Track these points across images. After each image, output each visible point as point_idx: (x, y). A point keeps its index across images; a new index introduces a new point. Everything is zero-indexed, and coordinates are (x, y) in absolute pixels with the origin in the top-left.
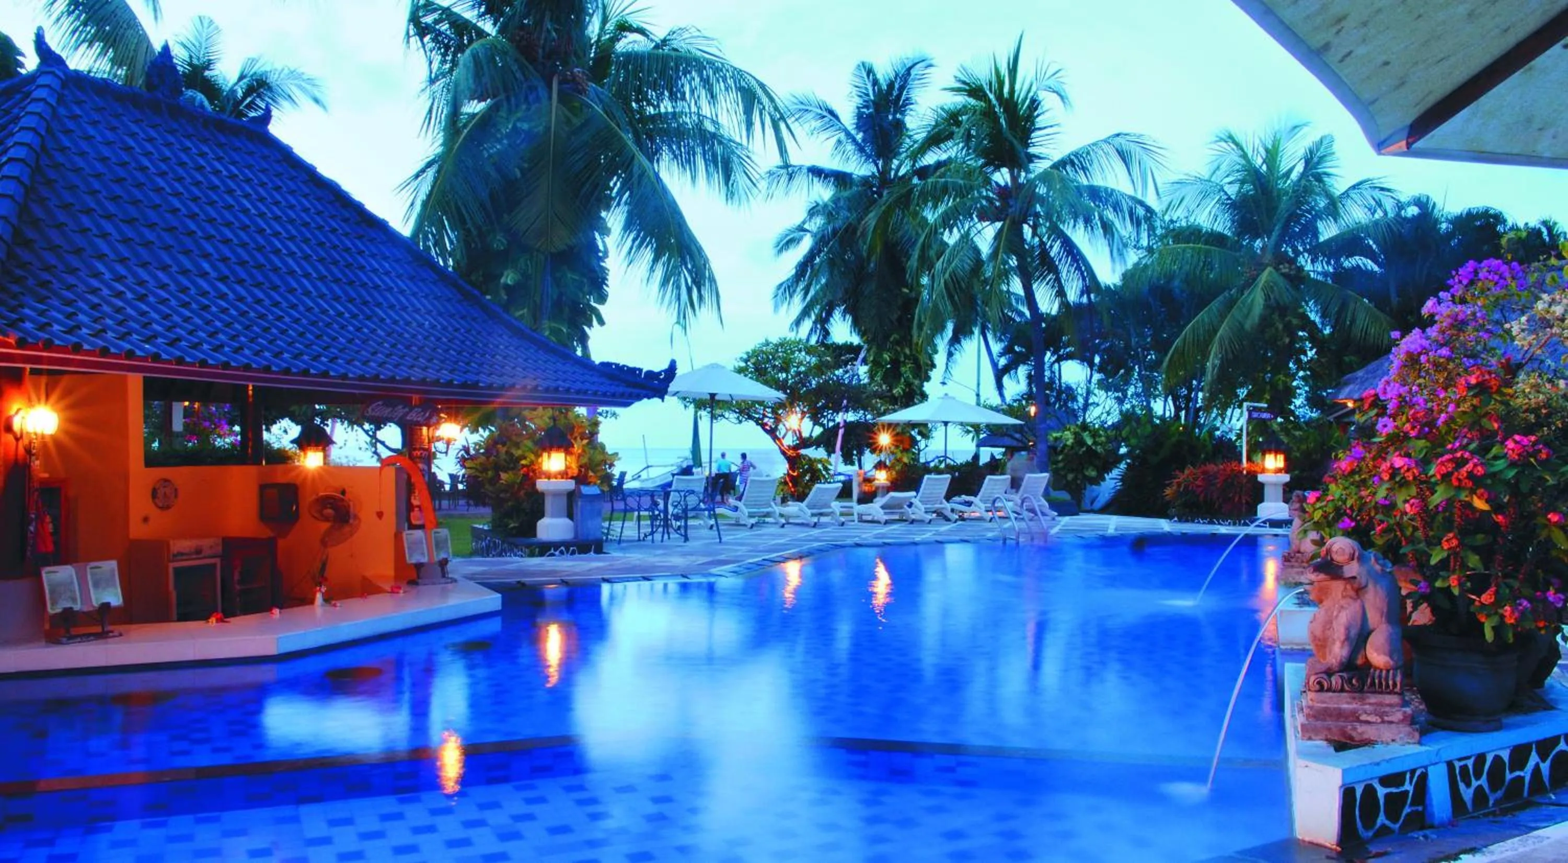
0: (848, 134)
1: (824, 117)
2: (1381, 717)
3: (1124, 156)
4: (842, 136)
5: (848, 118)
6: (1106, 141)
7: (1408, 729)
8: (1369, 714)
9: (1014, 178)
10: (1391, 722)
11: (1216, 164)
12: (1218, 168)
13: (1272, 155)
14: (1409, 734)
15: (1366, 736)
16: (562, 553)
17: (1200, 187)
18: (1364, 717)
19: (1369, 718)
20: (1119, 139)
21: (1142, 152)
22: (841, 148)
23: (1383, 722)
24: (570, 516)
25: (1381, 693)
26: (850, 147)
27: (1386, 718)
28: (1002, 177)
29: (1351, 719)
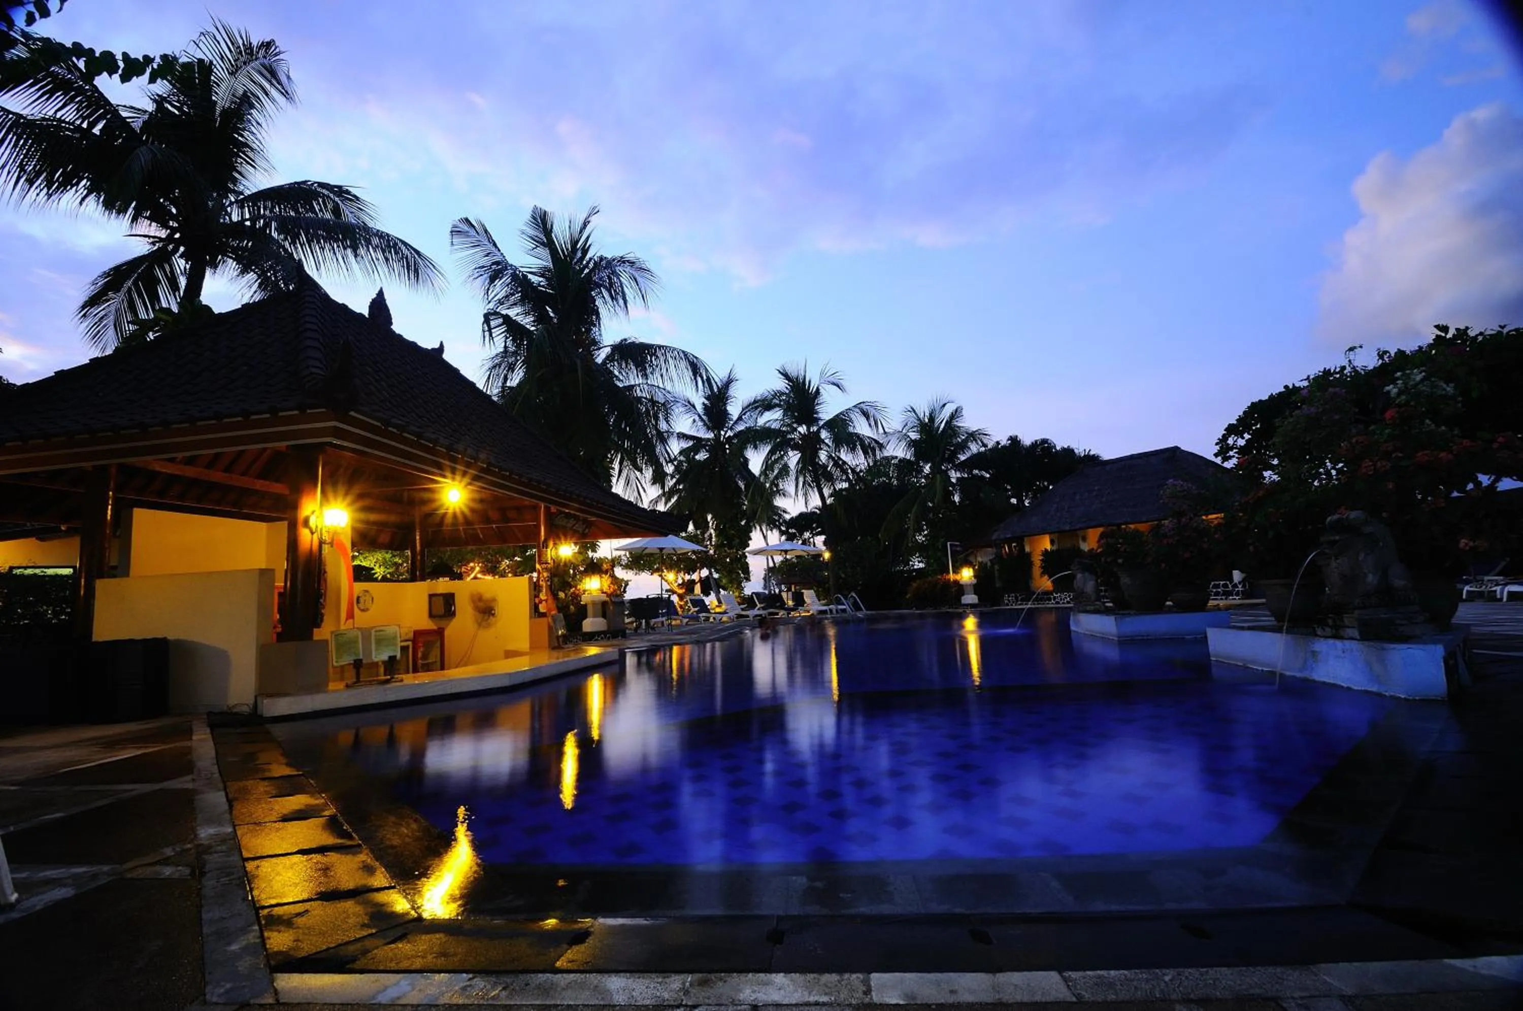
0: (699, 416)
1: (686, 406)
3: (866, 415)
4: (697, 418)
5: (700, 408)
6: (855, 406)
9: (808, 429)
11: (904, 423)
12: (906, 425)
13: (932, 419)
16: (602, 638)
17: (897, 435)
20: (862, 405)
21: (874, 411)
22: (695, 424)
24: (604, 616)
26: (700, 424)
28: (803, 429)
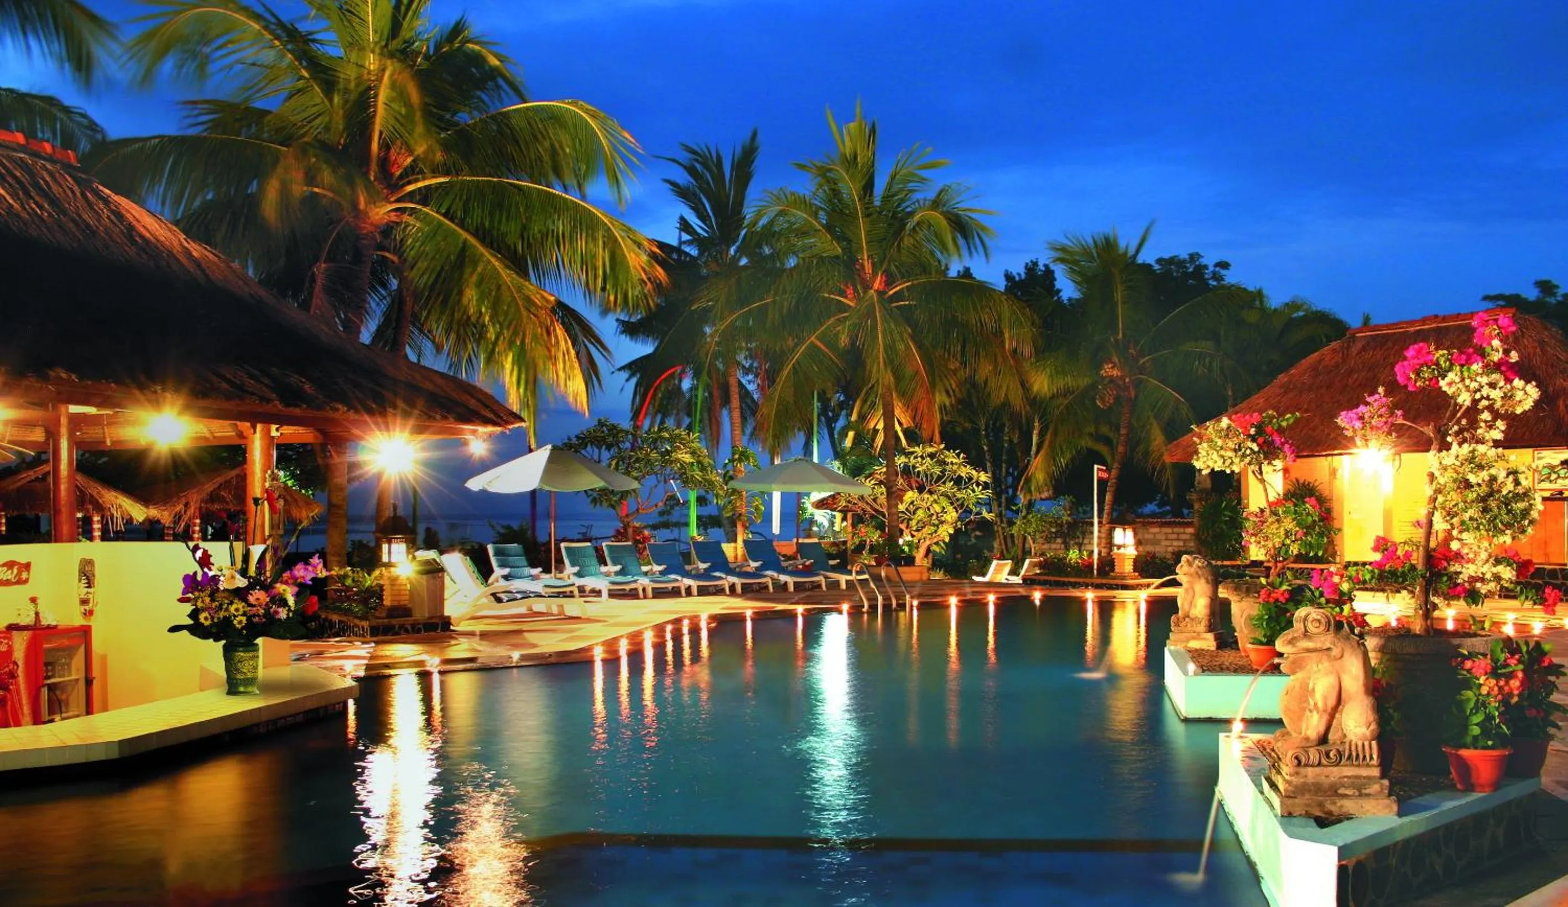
2: (1359, 790)
7: (1387, 801)
8: (1346, 788)
10: (1368, 795)
14: (1388, 806)
15: (1344, 810)
18: (1341, 791)
19: (1348, 792)
23: (1361, 795)
25: (1359, 766)
27: (1364, 791)
29: (1329, 793)
